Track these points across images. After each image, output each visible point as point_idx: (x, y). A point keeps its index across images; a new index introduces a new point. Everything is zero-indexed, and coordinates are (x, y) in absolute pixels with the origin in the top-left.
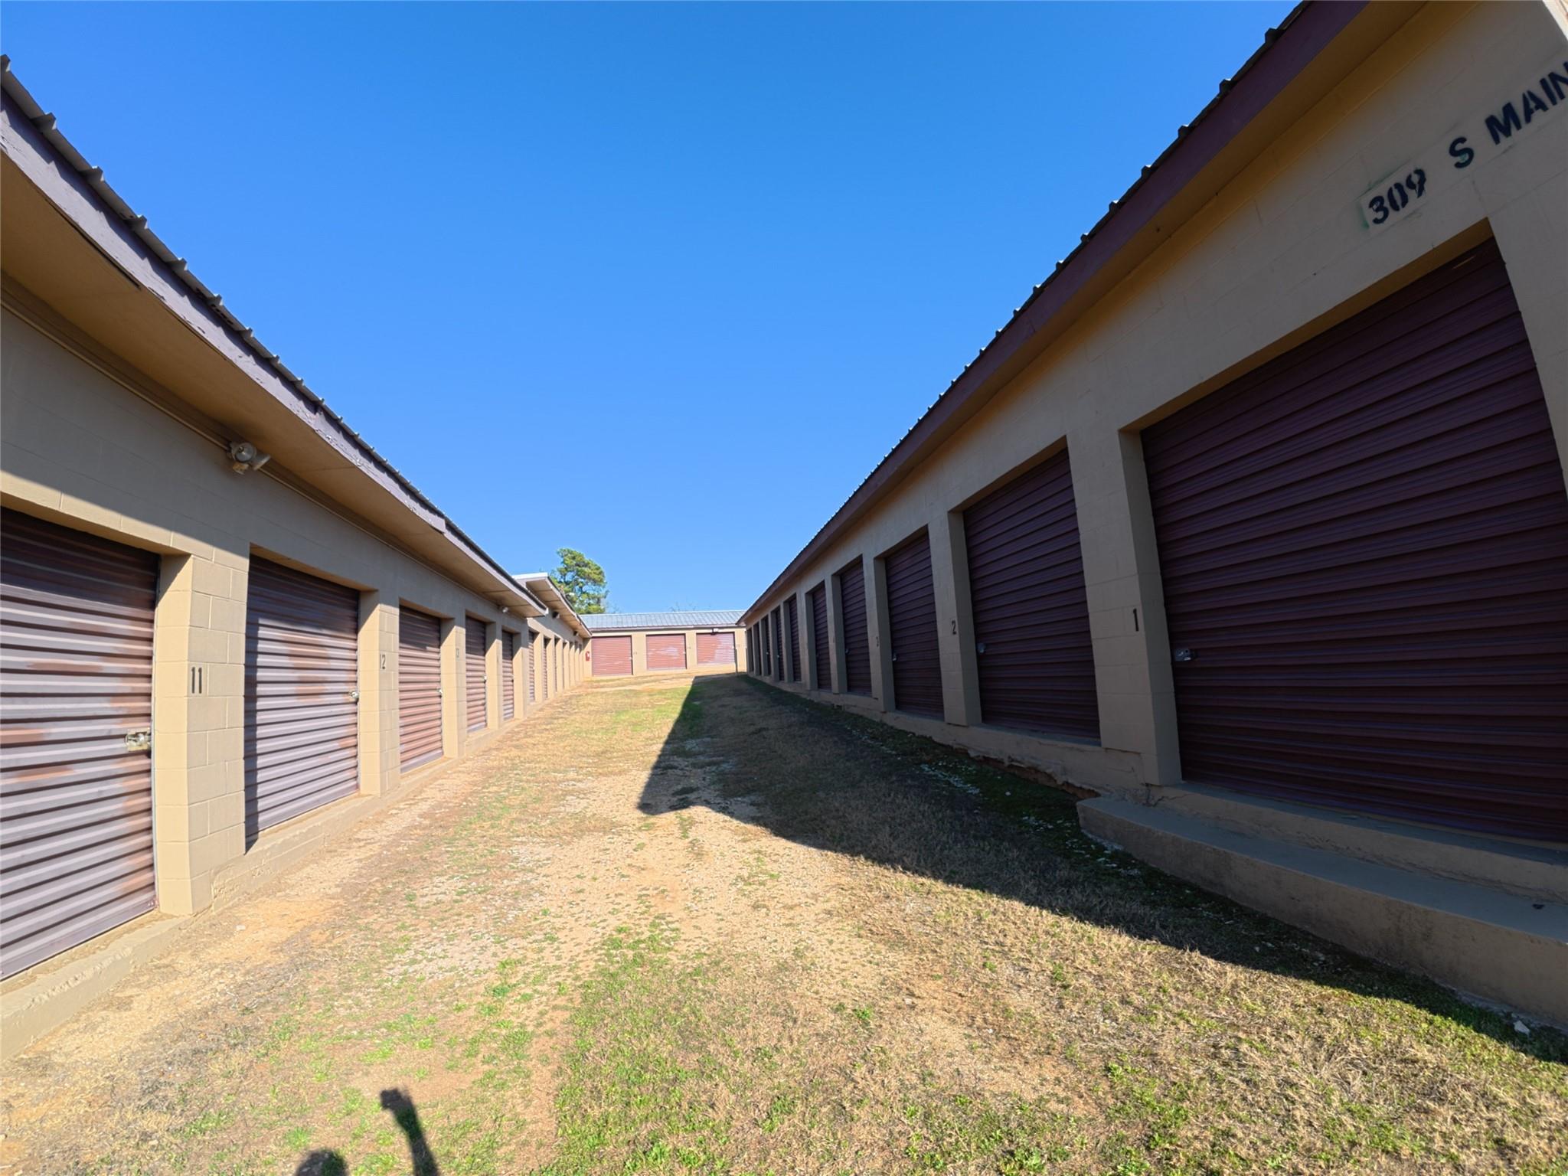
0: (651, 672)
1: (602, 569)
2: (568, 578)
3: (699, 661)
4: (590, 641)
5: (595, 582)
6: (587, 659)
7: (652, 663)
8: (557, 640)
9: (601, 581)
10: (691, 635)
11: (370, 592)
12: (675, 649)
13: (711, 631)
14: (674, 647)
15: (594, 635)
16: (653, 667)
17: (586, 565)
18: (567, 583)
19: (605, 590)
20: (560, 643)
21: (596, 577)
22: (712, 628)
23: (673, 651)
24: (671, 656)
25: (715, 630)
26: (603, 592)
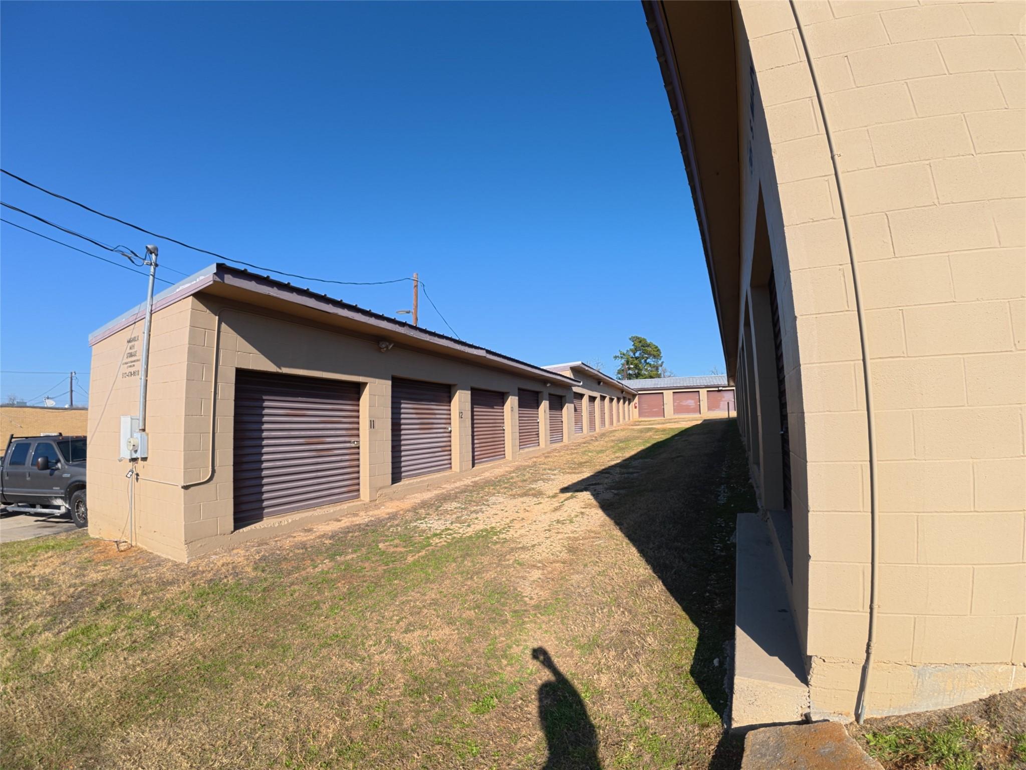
0: (676, 416)
1: (659, 347)
2: (637, 354)
3: (709, 409)
4: (637, 397)
5: (655, 357)
6: (636, 407)
7: (678, 409)
8: (603, 398)
9: (659, 355)
10: (703, 392)
11: (455, 385)
12: (693, 401)
13: (717, 389)
14: (693, 400)
15: (639, 392)
16: (678, 413)
17: (648, 346)
18: (637, 358)
19: (661, 361)
20: (607, 400)
21: (655, 353)
22: (718, 387)
23: (691, 402)
24: (690, 406)
25: (720, 388)
26: (660, 362)
